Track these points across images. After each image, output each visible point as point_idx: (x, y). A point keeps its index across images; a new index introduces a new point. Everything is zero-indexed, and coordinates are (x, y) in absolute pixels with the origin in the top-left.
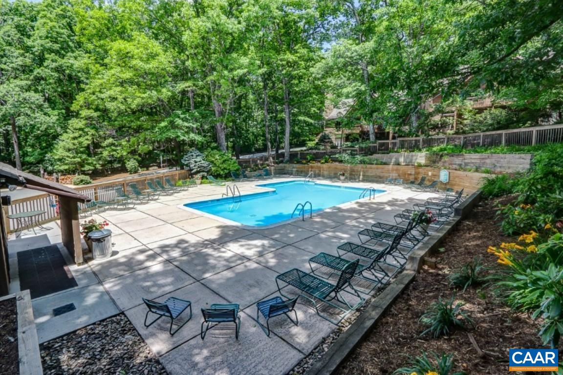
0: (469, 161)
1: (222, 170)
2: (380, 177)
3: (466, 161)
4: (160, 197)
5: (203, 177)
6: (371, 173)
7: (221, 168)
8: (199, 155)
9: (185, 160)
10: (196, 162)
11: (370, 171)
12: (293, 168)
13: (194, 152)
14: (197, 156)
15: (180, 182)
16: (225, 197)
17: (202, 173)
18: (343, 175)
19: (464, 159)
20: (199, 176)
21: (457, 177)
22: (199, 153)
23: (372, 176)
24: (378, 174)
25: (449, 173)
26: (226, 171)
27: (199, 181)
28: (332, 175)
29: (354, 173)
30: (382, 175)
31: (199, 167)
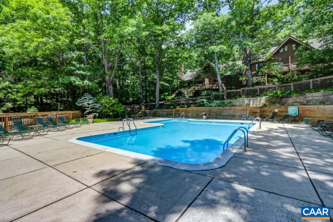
0: (311, 99)
1: (112, 111)
2: (233, 116)
3: (308, 99)
4: (49, 133)
5: (95, 117)
6: (225, 113)
7: (110, 110)
8: (91, 99)
9: (79, 103)
10: (89, 104)
11: (225, 111)
12: (164, 112)
13: (87, 96)
14: (90, 99)
15: (74, 121)
16: (121, 130)
17: (93, 114)
18: (205, 115)
19: (306, 97)
20: (91, 116)
21: (307, 110)
22: (92, 97)
23: (226, 115)
24: (231, 113)
25: (298, 108)
26: (115, 113)
27: (92, 120)
28: (194, 115)
29: (212, 114)
30: (234, 114)
31: (91, 108)
